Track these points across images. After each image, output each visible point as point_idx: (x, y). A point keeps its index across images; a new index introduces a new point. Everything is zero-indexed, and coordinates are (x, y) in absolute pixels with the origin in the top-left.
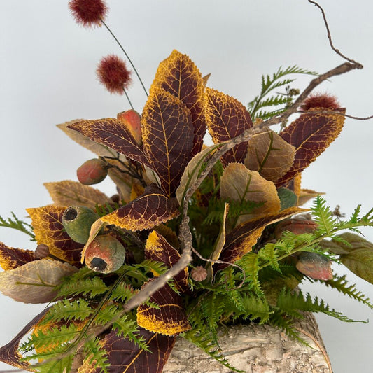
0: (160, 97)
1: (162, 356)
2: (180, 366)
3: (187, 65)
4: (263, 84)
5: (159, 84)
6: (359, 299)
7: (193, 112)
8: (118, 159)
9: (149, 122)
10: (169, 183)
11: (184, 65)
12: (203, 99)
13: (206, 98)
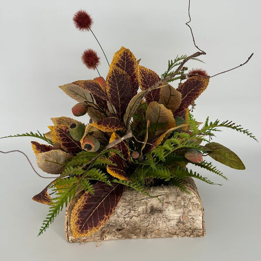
0: (115, 70)
1: (117, 198)
2: (126, 204)
3: (129, 54)
4: (169, 65)
5: (114, 64)
6: (218, 173)
7: (132, 78)
8: (93, 103)
9: (110, 83)
10: (120, 114)
11: (127, 54)
12: (137, 71)
13: (138, 70)
